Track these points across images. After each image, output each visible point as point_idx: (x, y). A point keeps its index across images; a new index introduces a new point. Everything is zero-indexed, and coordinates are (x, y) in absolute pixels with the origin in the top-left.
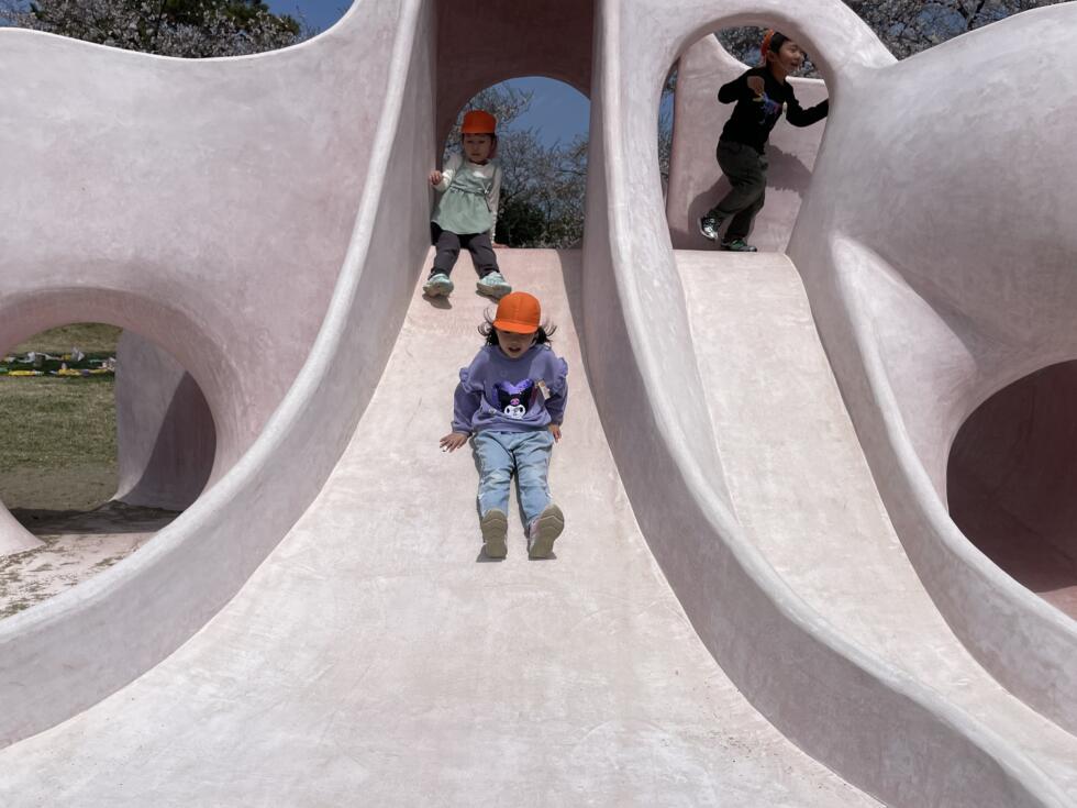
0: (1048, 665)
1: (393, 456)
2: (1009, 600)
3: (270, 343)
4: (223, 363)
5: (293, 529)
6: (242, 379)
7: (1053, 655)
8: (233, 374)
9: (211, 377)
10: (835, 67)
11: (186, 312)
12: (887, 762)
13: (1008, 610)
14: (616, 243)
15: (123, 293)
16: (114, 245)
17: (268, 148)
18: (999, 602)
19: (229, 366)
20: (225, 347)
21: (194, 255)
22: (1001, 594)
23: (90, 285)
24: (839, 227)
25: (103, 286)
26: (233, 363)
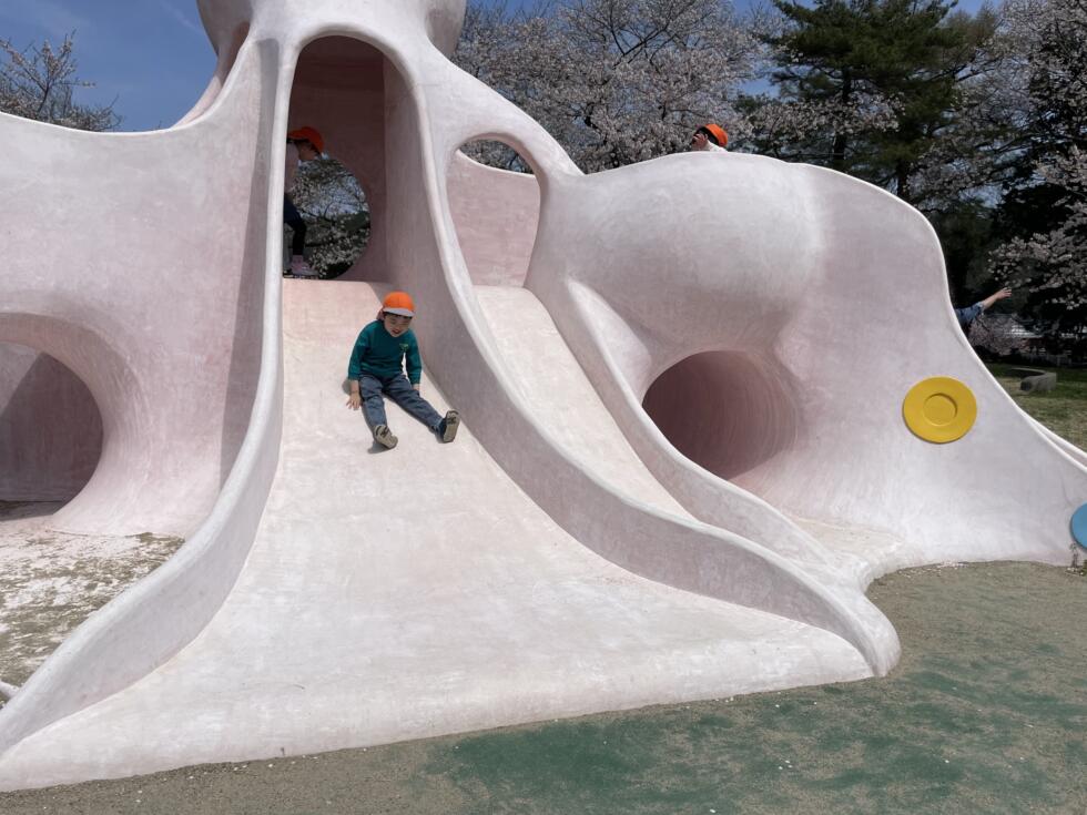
0: (741, 518)
1: (319, 433)
2: (715, 486)
3: (166, 354)
4: (126, 371)
5: (272, 490)
6: (142, 382)
7: (742, 512)
8: (135, 380)
9: (112, 382)
10: (546, 171)
11: (98, 332)
12: (701, 572)
13: (715, 492)
14: (452, 284)
15: (45, 317)
16: (39, 278)
17: (160, 204)
18: (710, 488)
19: (131, 372)
20: (129, 358)
21: (105, 286)
22: (711, 484)
23: (15, 311)
24: (571, 274)
25: (28, 312)
26: (135, 371)
